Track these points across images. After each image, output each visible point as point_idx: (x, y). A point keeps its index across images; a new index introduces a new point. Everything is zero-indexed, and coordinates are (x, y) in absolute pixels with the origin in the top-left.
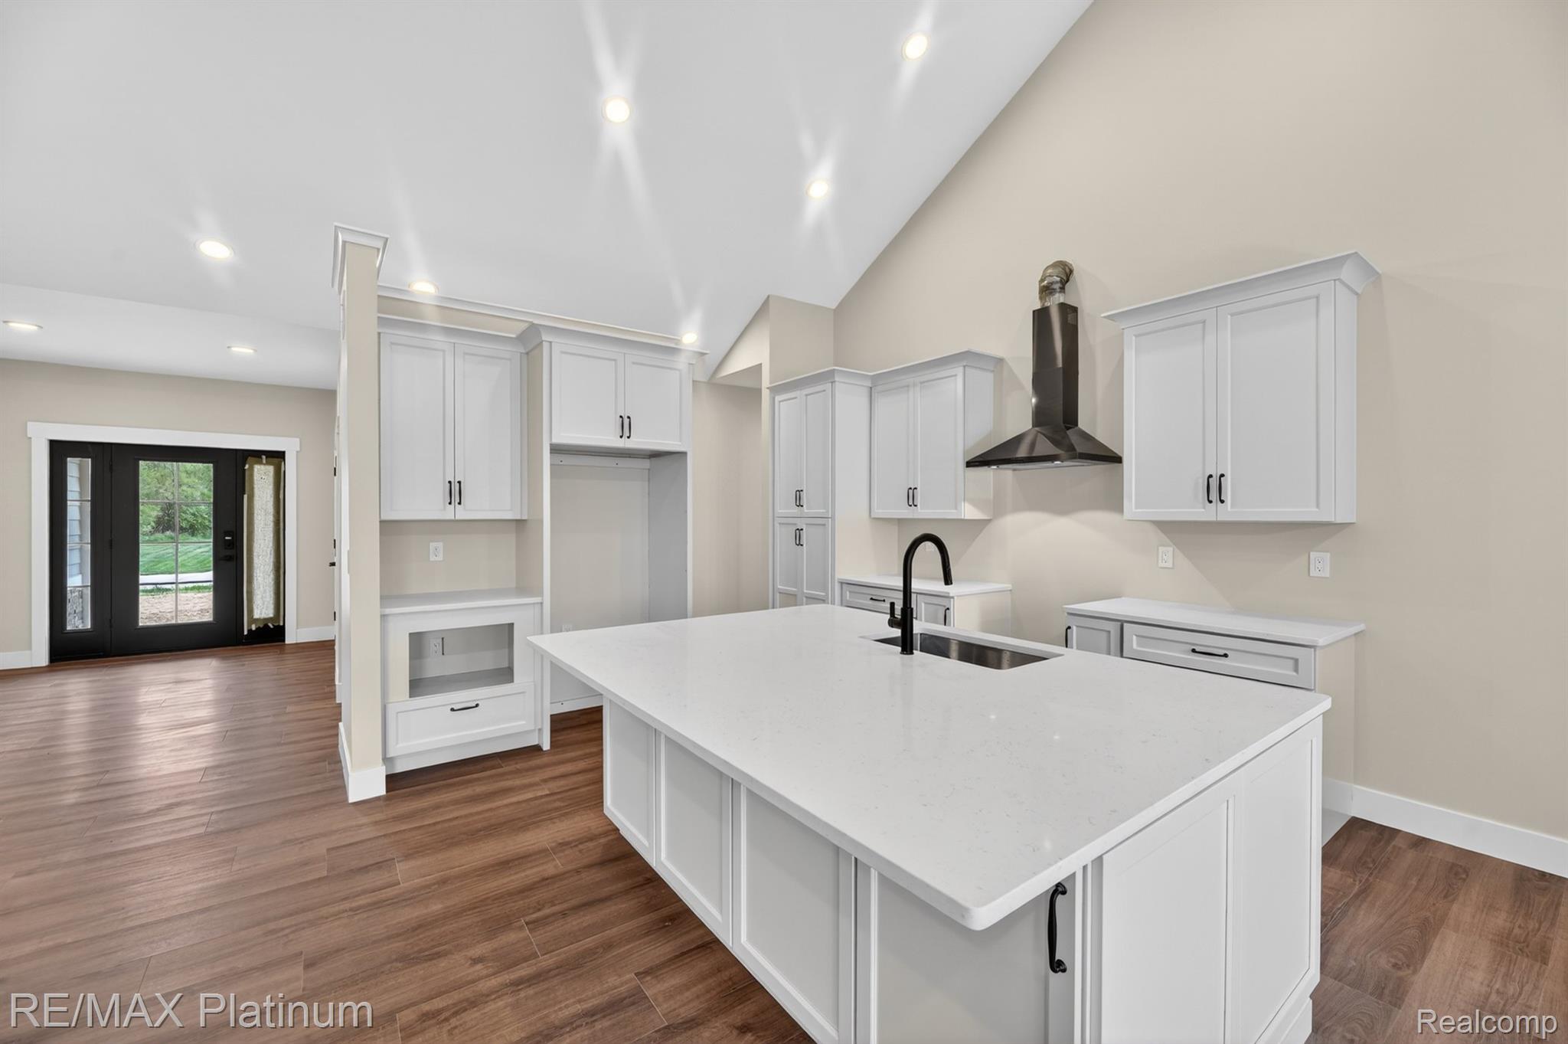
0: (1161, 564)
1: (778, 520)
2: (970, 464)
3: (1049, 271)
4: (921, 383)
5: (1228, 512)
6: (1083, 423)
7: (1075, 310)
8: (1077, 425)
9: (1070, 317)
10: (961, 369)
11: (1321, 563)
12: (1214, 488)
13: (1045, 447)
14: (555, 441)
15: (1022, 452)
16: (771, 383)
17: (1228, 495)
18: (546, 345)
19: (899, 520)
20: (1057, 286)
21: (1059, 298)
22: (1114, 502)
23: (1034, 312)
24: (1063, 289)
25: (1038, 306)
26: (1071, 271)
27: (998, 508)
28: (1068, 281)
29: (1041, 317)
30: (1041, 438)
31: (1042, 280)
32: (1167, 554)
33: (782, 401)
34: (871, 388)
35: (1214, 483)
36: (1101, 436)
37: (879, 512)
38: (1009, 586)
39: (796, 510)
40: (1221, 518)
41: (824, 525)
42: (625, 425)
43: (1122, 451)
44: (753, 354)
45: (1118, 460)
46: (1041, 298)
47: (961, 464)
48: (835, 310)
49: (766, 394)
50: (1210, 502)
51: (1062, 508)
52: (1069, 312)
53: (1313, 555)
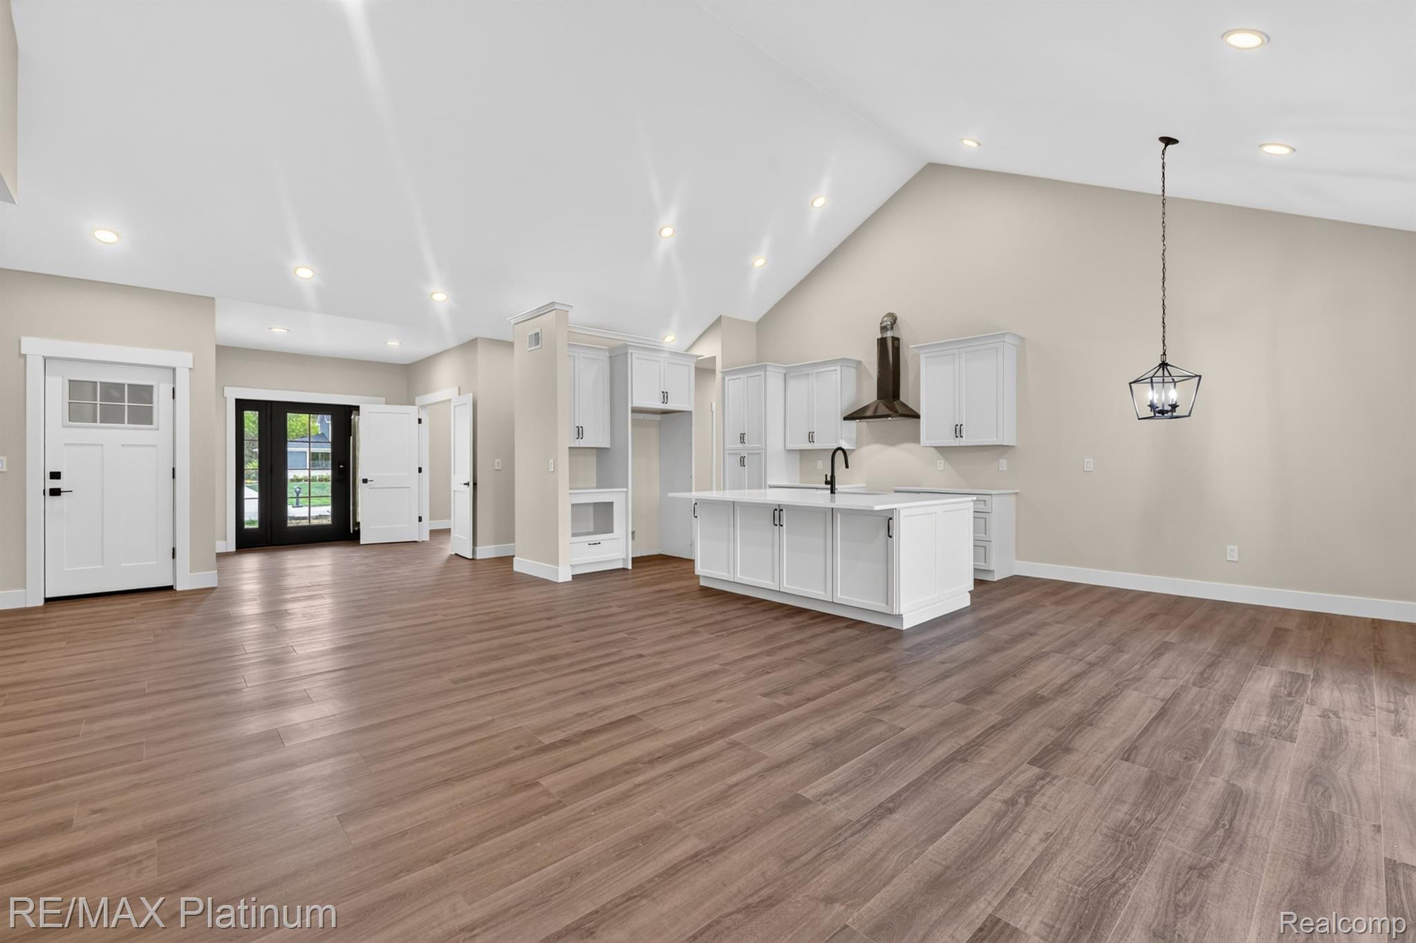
0: (939, 469)
1: (727, 452)
2: (845, 419)
3: (886, 319)
4: (817, 373)
5: (964, 442)
6: (902, 398)
7: (898, 339)
8: (898, 398)
9: (896, 342)
10: (840, 367)
11: (1003, 463)
12: (958, 431)
13: (883, 410)
14: (634, 405)
15: (869, 413)
16: (722, 369)
17: (964, 434)
18: (629, 355)
19: (800, 450)
20: (889, 327)
21: (889, 334)
22: (916, 439)
23: (878, 339)
24: (892, 328)
25: (880, 337)
26: (896, 318)
27: (860, 443)
28: (895, 323)
29: (882, 342)
30: (881, 404)
31: (881, 324)
32: (941, 464)
33: (730, 380)
34: (785, 374)
35: (958, 428)
36: (911, 405)
37: (790, 446)
38: (864, 485)
39: (741, 446)
40: (962, 444)
41: (760, 454)
42: (665, 396)
43: (920, 411)
44: (709, 349)
45: (917, 416)
46: (881, 333)
47: (840, 418)
48: (758, 323)
49: (719, 375)
50: (957, 437)
51: (892, 442)
52: (896, 340)
53: (1000, 460)
